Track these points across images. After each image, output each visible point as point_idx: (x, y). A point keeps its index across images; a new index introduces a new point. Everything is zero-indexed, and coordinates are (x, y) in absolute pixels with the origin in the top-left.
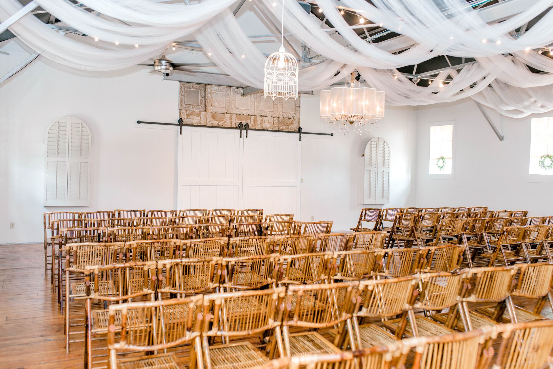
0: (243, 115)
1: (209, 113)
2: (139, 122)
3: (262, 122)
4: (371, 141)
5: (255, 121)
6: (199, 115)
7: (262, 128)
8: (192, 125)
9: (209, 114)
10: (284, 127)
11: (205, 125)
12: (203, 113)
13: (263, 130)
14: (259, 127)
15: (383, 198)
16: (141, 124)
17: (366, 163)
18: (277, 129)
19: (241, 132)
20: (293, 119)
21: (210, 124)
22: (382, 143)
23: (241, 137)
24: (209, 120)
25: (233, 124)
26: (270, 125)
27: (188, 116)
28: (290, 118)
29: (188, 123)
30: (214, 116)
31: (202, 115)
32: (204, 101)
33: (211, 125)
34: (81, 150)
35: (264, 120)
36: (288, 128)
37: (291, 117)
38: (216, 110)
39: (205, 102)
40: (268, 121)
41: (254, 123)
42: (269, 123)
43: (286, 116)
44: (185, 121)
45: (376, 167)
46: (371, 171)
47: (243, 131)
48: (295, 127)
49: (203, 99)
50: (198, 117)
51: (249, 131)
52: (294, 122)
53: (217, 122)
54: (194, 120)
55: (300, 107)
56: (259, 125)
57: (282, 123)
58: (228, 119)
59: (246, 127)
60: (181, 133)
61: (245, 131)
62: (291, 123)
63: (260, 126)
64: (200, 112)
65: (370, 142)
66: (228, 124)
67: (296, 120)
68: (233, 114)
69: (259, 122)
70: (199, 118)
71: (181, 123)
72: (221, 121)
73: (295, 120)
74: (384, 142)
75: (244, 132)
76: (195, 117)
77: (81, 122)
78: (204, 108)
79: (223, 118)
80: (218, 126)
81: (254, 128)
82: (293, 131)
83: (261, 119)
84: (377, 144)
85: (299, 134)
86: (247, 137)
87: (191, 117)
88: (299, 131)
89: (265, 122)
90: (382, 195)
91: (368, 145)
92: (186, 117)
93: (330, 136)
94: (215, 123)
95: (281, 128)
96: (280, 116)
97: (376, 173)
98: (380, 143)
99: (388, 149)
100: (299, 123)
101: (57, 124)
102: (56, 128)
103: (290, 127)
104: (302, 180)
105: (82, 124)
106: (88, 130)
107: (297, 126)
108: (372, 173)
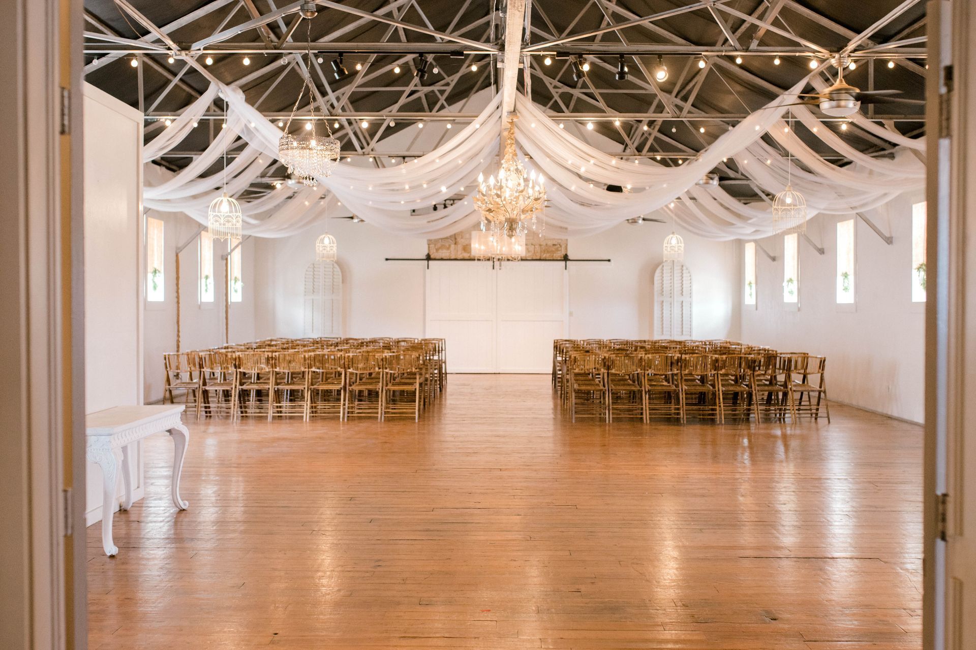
1: (459, 246)
2: (387, 259)
4: (663, 266)
6: (448, 248)
8: (442, 259)
9: (460, 247)
10: (548, 255)
11: (455, 258)
12: (453, 246)
15: (682, 334)
16: (388, 261)
17: (656, 293)
18: (539, 258)
19: (494, 264)
20: (558, 246)
21: (460, 257)
22: (680, 267)
23: (493, 269)
24: (459, 252)
27: (437, 250)
28: (555, 245)
29: (437, 258)
31: (451, 248)
33: (462, 258)
34: (333, 289)
36: (553, 256)
37: (556, 243)
38: (467, 242)
42: (529, 251)
43: (550, 243)
44: (432, 256)
45: (671, 297)
46: (663, 301)
47: (496, 262)
48: (561, 254)
51: (503, 263)
52: (560, 249)
53: (469, 255)
54: (444, 253)
57: (546, 251)
60: (428, 268)
61: (499, 262)
62: (557, 250)
64: (450, 246)
65: (660, 267)
67: (563, 246)
70: (449, 251)
71: (429, 258)
73: (561, 246)
74: (682, 266)
76: (445, 251)
77: (333, 263)
78: (454, 241)
80: (469, 258)
82: (559, 259)
84: (672, 269)
85: (564, 262)
86: (500, 269)
87: (440, 251)
88: (566, 258)
91: (658, 271)
92: (435, 251)
93: (607, 262)
94: (466, 255)
95: (544, 256)
96: (542, 244)
97: (671, 304)
98: (676, 268)
99: (689, 275)
100: (566, 249)
101: (312, 266)
102: (312, 269)
103: (555, 255)
104: (571, 314)
105: (333, 265)
106: (339, 270)
107: (563, 253)
108: (664, 304)
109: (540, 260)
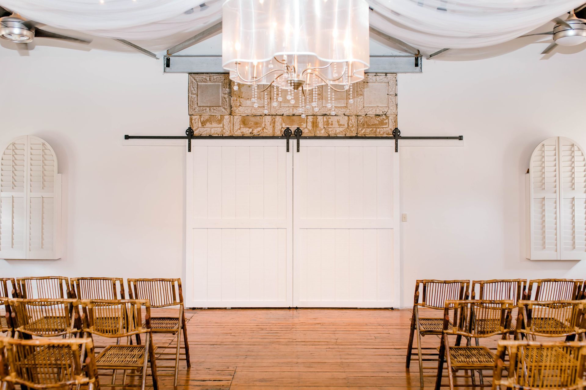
0: (294, 115)
1: (236, 117)
2: (127, 137)
3: (328, 125)
4: (543, 145)
5: (315, 124)
6: (220, 121)
7: (327, 135)
8: (210, 137)
9: (237, 119)
10: (368, 130)
11: (230, 135)
12: (227, 117)
13: (329, 137)
14: (322, 133)
15: (574, 248)
16: (130, 140)
17: (532, 186)
18: (354, 135)
19: (288, 143)
20: (384, 117)
21: (238, 133)
22: (568, 148)
23: (288, 150)
24: (237, 127)
25: (276, 131)
26: (341, 129)
27: (203, 123)
28: (379, 115)
29: (204, 134)
30: (244, 122)
31: (225, 120)
32: (227, 99)
33: (240, 135)
34: (44, 180)
35: (330, 121)
36: (375, 132)
37: (381, 113)
38: (248, 112)
39: (230, 100)
40: (338, 122)
41: (313, 127)
42: (340, 125)
43: (372, 113)
44: (196, 133)
45: (555, 192)
46: (544, 198)
47: (291, 141)
48: (388, 129)
49: (226, 96)
50: (220, 123)
51: (301, 141)
52: (387, 121)
53: (251, 130)
54: (214, 128)
55: (396, 95)
56: (321, 130)
57: (366, 124)
58: (268, 124)
59: (299, 135)
60: (190, 150)
61: (295, 141)
62: (382, 123)
63: (323, 131)
64: (222, 117)
65: (539, 147)
66: (269, 132)
67: (390, 118)
68: (276, 115)
69: (321, 125)
70: (221, 125)
71: (190, 135)
72: (257, 127)
73: (387, 117)
74: (573, 145)
75: (293, 142)
76: (214, 125)
77: (44, 141)
78: (228, 111)
79: (261, 124)
80: (252, 135)
81: (313, 135)
82: (385, 136)
83: (325, 120)
84: (557, 149)
85: (394, 141)
86: (298, 151)
87: (208, 125)
88: (396, 135)
89: (332, 124)
90: (572, 242)
91: (536, 152)
92: (200, 125)
93: (457, 141)
94: (247, 131)
95: (361, 133)
96: (360, 114)
97: (556, 203)
98: (562, 148)
99: (583, 158)
100: (396, 122)
101: (11, 147)
102: (10, 152)
103: (378, 130)
104: (403, 218)
105: (44, 144)
106: (53, 152)
107: (392, 127)
108: (546, 202)
109: (356, 137)
